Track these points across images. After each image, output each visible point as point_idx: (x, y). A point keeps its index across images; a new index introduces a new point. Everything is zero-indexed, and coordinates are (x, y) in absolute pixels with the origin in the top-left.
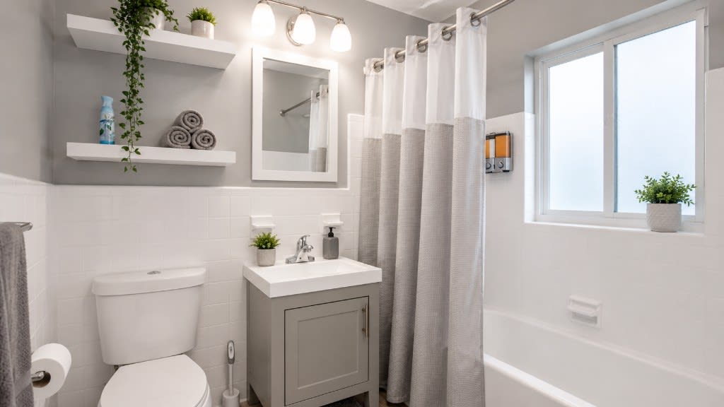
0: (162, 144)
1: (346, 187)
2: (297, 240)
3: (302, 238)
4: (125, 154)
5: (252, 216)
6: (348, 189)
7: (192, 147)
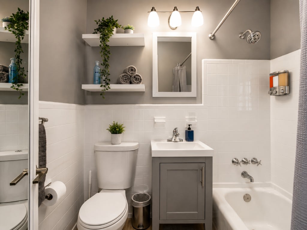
0: (119, 83)
1: (201, 103)
2: (173, 130)
3: (175, 129)
4: (103, 88)
5: (155, 117)
6: (202, 105)
7: (131, 83)
